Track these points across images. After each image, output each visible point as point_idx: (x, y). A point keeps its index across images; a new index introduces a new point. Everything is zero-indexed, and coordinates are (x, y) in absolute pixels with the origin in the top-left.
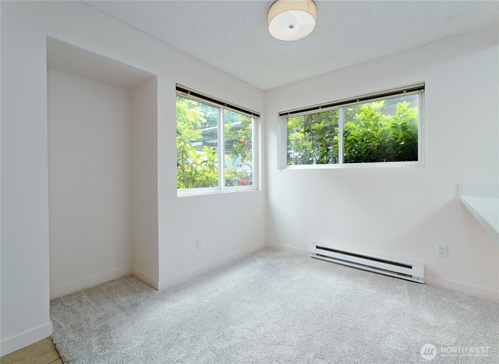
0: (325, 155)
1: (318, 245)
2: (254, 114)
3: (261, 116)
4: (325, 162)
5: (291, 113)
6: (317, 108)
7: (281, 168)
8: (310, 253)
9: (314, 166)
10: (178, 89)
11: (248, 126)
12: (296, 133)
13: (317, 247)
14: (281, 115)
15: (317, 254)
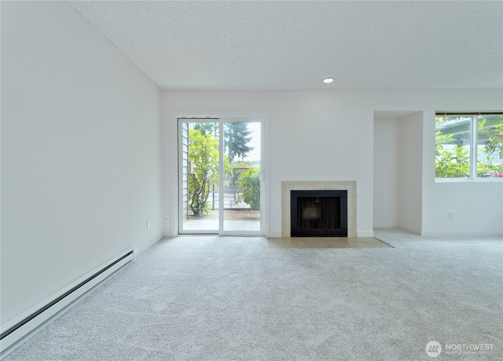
10: (437, 114)
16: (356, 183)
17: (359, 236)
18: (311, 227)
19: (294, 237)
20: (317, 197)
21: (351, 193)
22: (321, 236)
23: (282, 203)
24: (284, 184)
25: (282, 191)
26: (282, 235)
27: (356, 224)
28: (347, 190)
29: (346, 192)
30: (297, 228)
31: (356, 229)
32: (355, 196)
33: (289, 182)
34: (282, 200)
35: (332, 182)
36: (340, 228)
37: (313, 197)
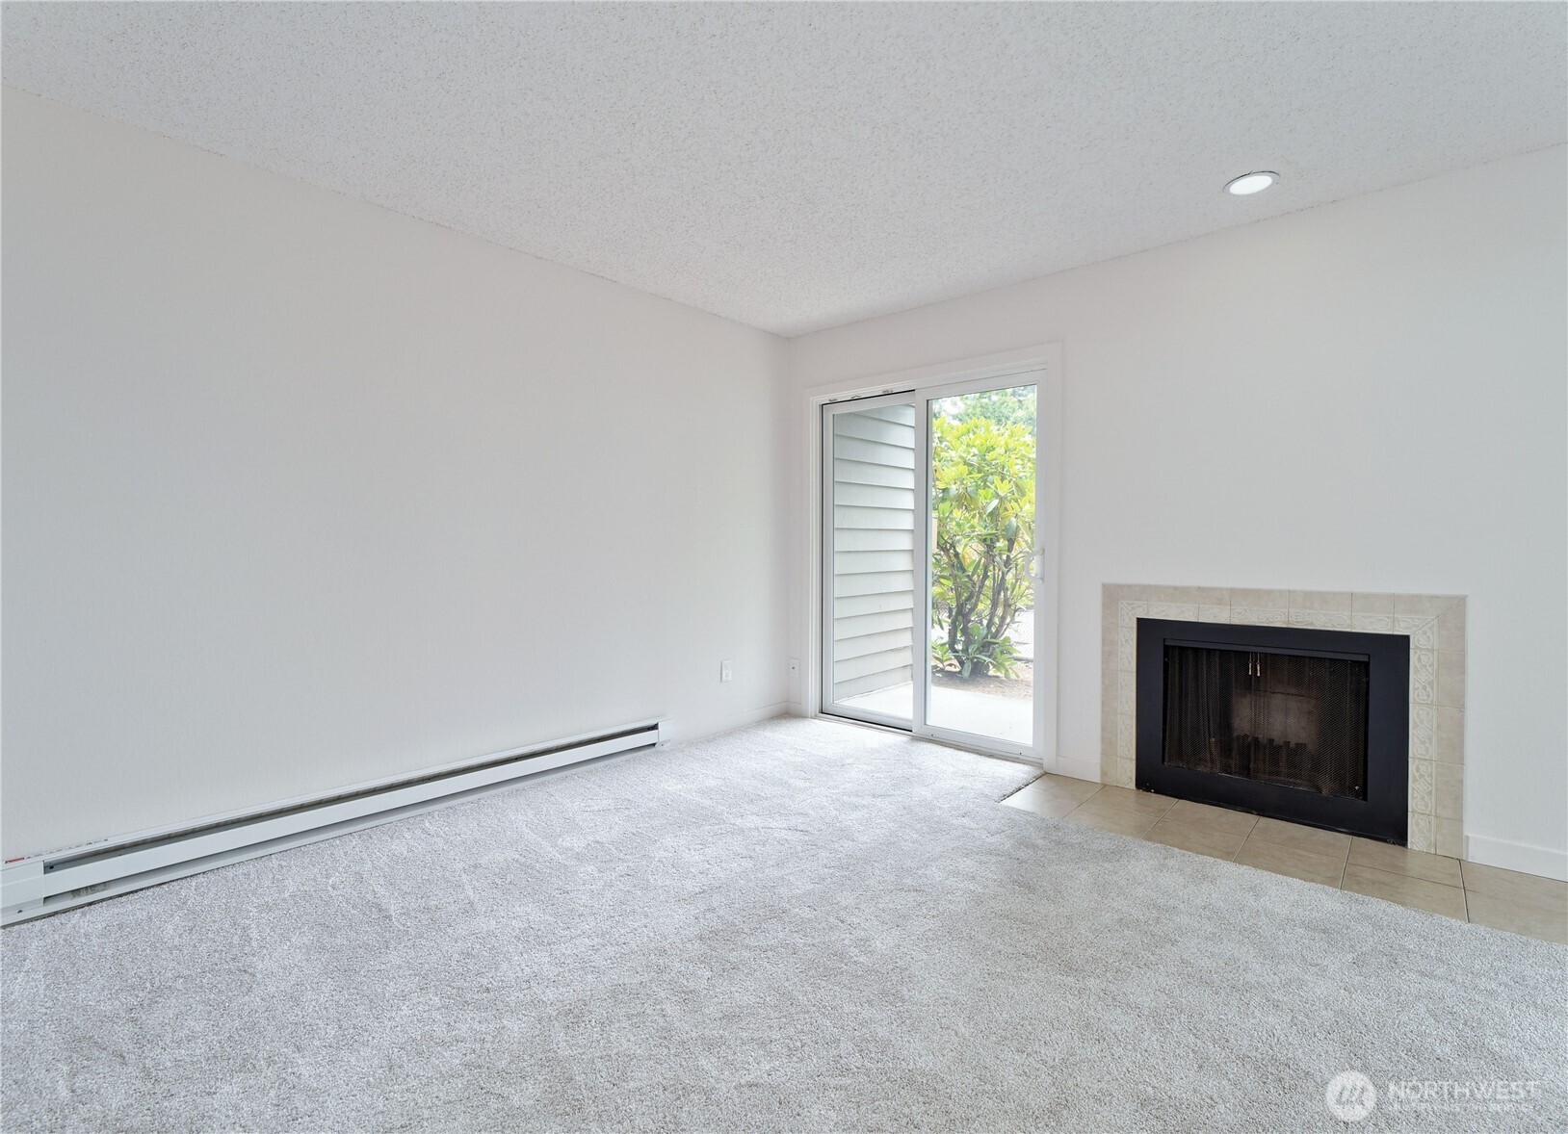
16: (1464, 604)
17: (1476, 855)
18: (1227, 769)
19: (1148, 790)
20: (1256, 653)
21: (1432, 651)
22: (1263, 810)
23: (1103, 662)
24: (1112, 595)
25: (1104, 618)
26: (1104, 774)
27: (1458, 799)
28: (1407, 638)
29: (1400, 644)
30: (1163, 760)
31: (1460, 821)
32: (1455, 664)
33: (1130, 587)
34: (1103, 652)
35: (1324, 598)
36: (1365, 799)
37: (1235, 652)
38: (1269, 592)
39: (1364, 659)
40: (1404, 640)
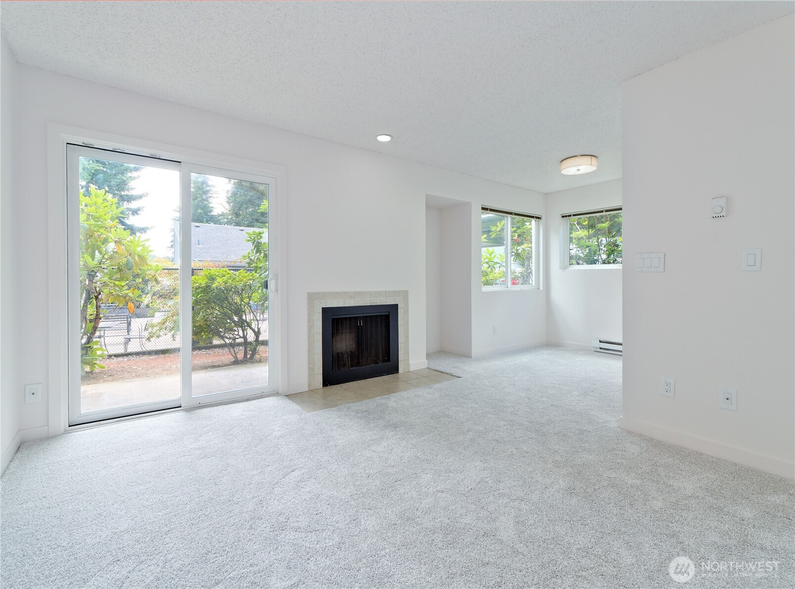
0: (611, 254)
1: (601, 340)
2: (536, 217)
3: (543, 218)
4: (612, 262)
5: (574, 215)
6: (602, 212)
7: (564, 268)
8: (594, 347)
9: (599, 266)
10: (483, 209)
11: (525, 225)
12: (579, 231)
13: (600, 342)
14: (563, 217)
15: (600, 348)
16: (408, 293)
17: (412, 369)
18: (353, 366)
19: (327, 386)
20: (360, 317)
21: (402, 308)
23: (308, 331)
25: (309, 309)
27: (408, 352)
30: (333, 369)
31: (409, 360)
32: (407, 311)
33: (319, 293)
34: (308, 326)
36: (389, 361)
37: (354, 317)
38: (365, 292)
39: (388, 313)
40: (397, 305)
